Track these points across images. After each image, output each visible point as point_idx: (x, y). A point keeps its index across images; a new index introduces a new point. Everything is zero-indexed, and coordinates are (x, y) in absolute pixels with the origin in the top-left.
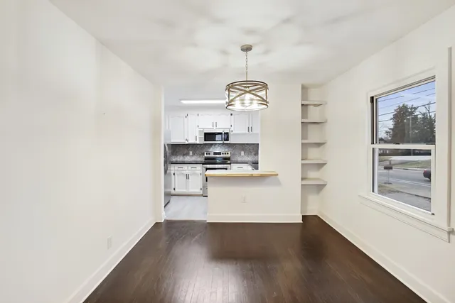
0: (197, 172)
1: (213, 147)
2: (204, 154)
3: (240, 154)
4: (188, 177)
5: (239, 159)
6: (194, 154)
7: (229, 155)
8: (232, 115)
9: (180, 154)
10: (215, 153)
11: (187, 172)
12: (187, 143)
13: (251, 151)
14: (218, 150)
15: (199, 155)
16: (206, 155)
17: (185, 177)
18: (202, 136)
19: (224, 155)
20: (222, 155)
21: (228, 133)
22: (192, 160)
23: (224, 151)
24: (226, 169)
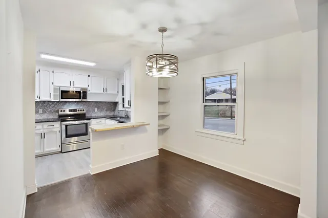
0: (55, 130)
1: (67, 104)
2: (58, 111)
3: (94, 110)
4: (43, 136)
5: (93, 115)
6: (44, 112)
7: (85, 112)
8: (89, 76)
10: (70, 111)
11: (41, 131)
12: (38, 100)
13: (104, 107)
14: (73, 107)
15: (51, 112)
16: (60, 113)
17: (40, 137)
18: (58, 94)
19: (80, 112)
20: (78, 112)
21: (86, 92)
22: (41, 118)
23: (80, 108)
24: (86, 124)
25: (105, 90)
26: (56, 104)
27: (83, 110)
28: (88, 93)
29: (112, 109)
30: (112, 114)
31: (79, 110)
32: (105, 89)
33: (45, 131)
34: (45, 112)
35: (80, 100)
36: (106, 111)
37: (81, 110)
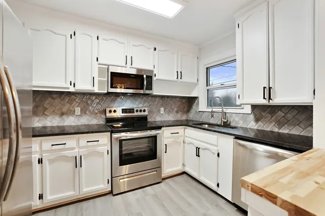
0: (100, 149)
2: (105, 112)
3: (159, 111)
4: (77, 162)
5: (158, 119)
6: (84, 111)
7: (146, 113)
8: (155, 49)
9: (54, 113)
10: (124, 111)
11: (76, 152)
12: (72, 89)
13: (173, 107)
14: (128, 105)
15: (93, 114)
16: (108, 115)
17: (72, 164)
18: (106, 79)
19: (139, 114)
20: (136, 114)
21: (151, 77)
22: (79, 124)
23: (138, 107)
24: (154, 138)
25: (180, 75)
26: (102, 99)
27: (144, 111)
28: (154, 78)
29: (185, 110)
30: (184, 118)
31: (137, 111)
32: (179, 73)
33: (83, 152)
34: (85, 113)
35: (142, 92)
36: (177, 112)
37: (141, 111)
